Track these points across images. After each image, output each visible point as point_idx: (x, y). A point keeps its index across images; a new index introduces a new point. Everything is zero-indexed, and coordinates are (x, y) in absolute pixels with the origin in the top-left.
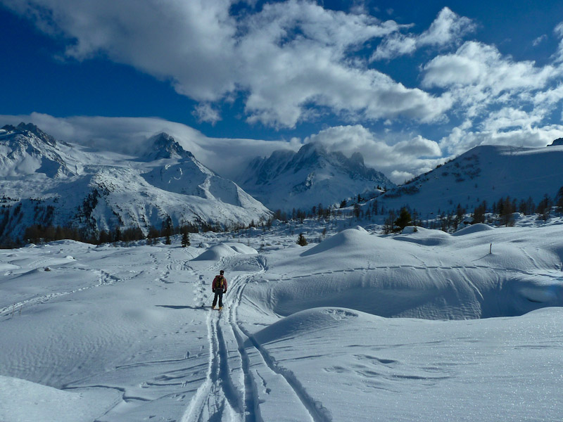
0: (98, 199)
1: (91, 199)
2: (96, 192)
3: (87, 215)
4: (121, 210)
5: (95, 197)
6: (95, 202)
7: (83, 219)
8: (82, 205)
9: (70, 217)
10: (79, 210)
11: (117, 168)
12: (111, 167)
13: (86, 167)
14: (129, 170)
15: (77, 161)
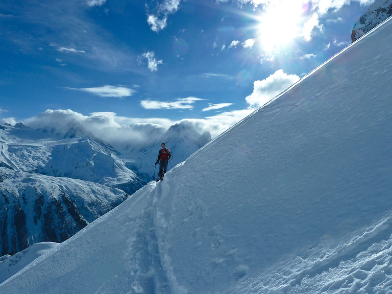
11: (33, 147)
12: (28, 146)
13: (10, 146)
14: (41, 148)
15: (4, 142)
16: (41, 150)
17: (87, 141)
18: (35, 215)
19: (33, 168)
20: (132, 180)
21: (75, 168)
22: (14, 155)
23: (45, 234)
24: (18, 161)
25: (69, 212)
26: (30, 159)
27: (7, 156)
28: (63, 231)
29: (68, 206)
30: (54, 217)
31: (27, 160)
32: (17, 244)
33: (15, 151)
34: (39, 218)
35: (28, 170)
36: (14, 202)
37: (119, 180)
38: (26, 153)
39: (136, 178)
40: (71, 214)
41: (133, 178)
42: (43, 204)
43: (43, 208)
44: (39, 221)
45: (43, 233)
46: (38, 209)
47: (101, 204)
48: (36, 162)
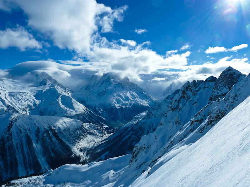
0: (13, 124)
1: (10, 125)
2: (12, 122)
3: (9, 131)
4: (21, 127)
5: (11, 124)
6: (12, 125)
7: (8, 133)
8: (7, 127)
9: (3, 133)
10: (6, 130)
11: (23, 93)
12: (20, 92)
13: (9, 93)
14: (28, 93)
15: (5, 90)
16: (28, 95)
17: (55, 88)
18: (37, 139)
19: (25, 106)
20: (84, 111)
21: (50, 105)
22: (13, 98)
23: (43, 148)
24: (16, 103)
25: (54, 136)
26: (23, 101)
27: (9, 99)
28: (52, 146)
29: (53, 133)
30: (46, 139)
31: (21, 101)
32: (30, 155)
33: (13, 96)
34: (39, 140)
35: (22, 108)
36: (25, 132)
37: (76, 111)
38: (20, 97)
39: (86, 110)
40: (55, 137)
41: (84, 110)
42: (40, 133)
43: (40, 134)
44: (39, 142)
45: (42, 148)
46: (37, 135)
47: (69, 130)
48: (26, 103)
